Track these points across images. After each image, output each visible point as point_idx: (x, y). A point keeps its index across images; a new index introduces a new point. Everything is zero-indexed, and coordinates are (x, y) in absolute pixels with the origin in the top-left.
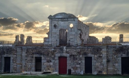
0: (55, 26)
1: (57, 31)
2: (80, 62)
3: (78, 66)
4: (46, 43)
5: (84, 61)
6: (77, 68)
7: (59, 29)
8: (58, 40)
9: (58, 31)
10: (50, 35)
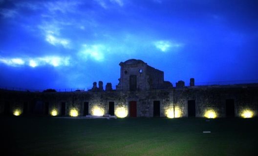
0: (126, 72)
1: (127, 76)
2: (148, 106)
3: (147, 110)
4: (118, 89)
5: (152, 106)
6: (146, 112)
7: (129, 75)
8: (129, 85)
9: (129, 77)
10: (121, 81)
